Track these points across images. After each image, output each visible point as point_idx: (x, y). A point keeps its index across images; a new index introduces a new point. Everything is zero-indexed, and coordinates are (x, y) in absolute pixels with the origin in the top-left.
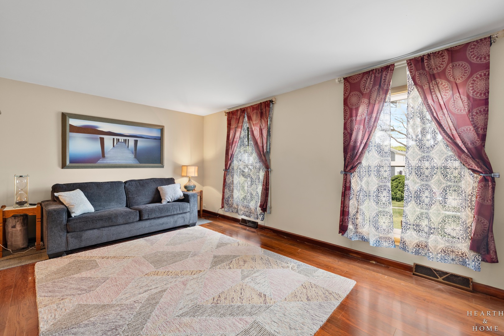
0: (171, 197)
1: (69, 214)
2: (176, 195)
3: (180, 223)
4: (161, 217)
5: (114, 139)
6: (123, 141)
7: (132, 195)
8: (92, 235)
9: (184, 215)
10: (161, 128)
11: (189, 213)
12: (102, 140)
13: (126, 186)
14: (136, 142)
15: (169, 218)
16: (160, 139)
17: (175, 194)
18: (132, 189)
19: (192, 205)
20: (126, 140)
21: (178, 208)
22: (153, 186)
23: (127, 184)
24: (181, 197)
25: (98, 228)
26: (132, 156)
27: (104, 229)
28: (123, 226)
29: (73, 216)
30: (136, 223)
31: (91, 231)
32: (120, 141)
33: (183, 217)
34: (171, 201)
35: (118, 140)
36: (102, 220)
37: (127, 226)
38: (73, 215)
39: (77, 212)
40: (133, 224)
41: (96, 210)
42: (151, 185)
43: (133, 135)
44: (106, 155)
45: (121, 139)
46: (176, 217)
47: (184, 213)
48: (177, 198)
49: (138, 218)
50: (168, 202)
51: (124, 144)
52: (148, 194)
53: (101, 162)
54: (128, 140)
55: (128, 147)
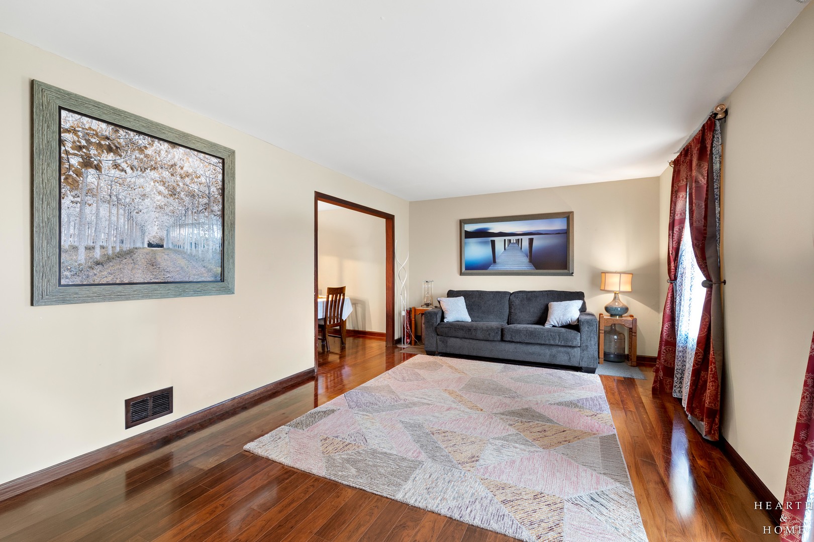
0: (558, 319)
1: (443, 317)
2: (565, 318)
3: (562, 359)
4: (531, 344)
5: (505, 240)
6: (515, 242)
7: (515, 309)
8: (455, 343)
9: (569, 350)
10: (567, 215)
11: (579, 349)
12: (493, 243)
13: (511, 297)
14: (531, 241)
15: (543, 347)
16: (566, 233)
17: (564, 315)
18: (517, 302)
19: (584, 337)
20: (519, 239)
21: (557, 336)
22: (542, 302)
23: (513, 295)
24: (573, 321)
25: (461, 338)
26: (526, 260)
27: (465, 340)
28: (484, 342)
29: (445, 322)
30: (498, 343)
31: (454, 339)
32: (512, 242)
33: (568, 353)
34: (557, 325)
35: (510, 240)
36: (463, 329)
37: (488, 343)
38: (445, 320)
39: (449, 318)
40: (494, 343)
41: (472, 321)
42: (540, 300)
43: (527, 232)
44: (497, 260)
45: (513, 239)
46: (554, 350)
47: (570, 347)
48: (567, 322)
49: (499, 338)
50: (554, 326)
51: (517, 245)
52: (534, 310)
53: (492, 268)
54: (521, 239)
55: (521, 249)
